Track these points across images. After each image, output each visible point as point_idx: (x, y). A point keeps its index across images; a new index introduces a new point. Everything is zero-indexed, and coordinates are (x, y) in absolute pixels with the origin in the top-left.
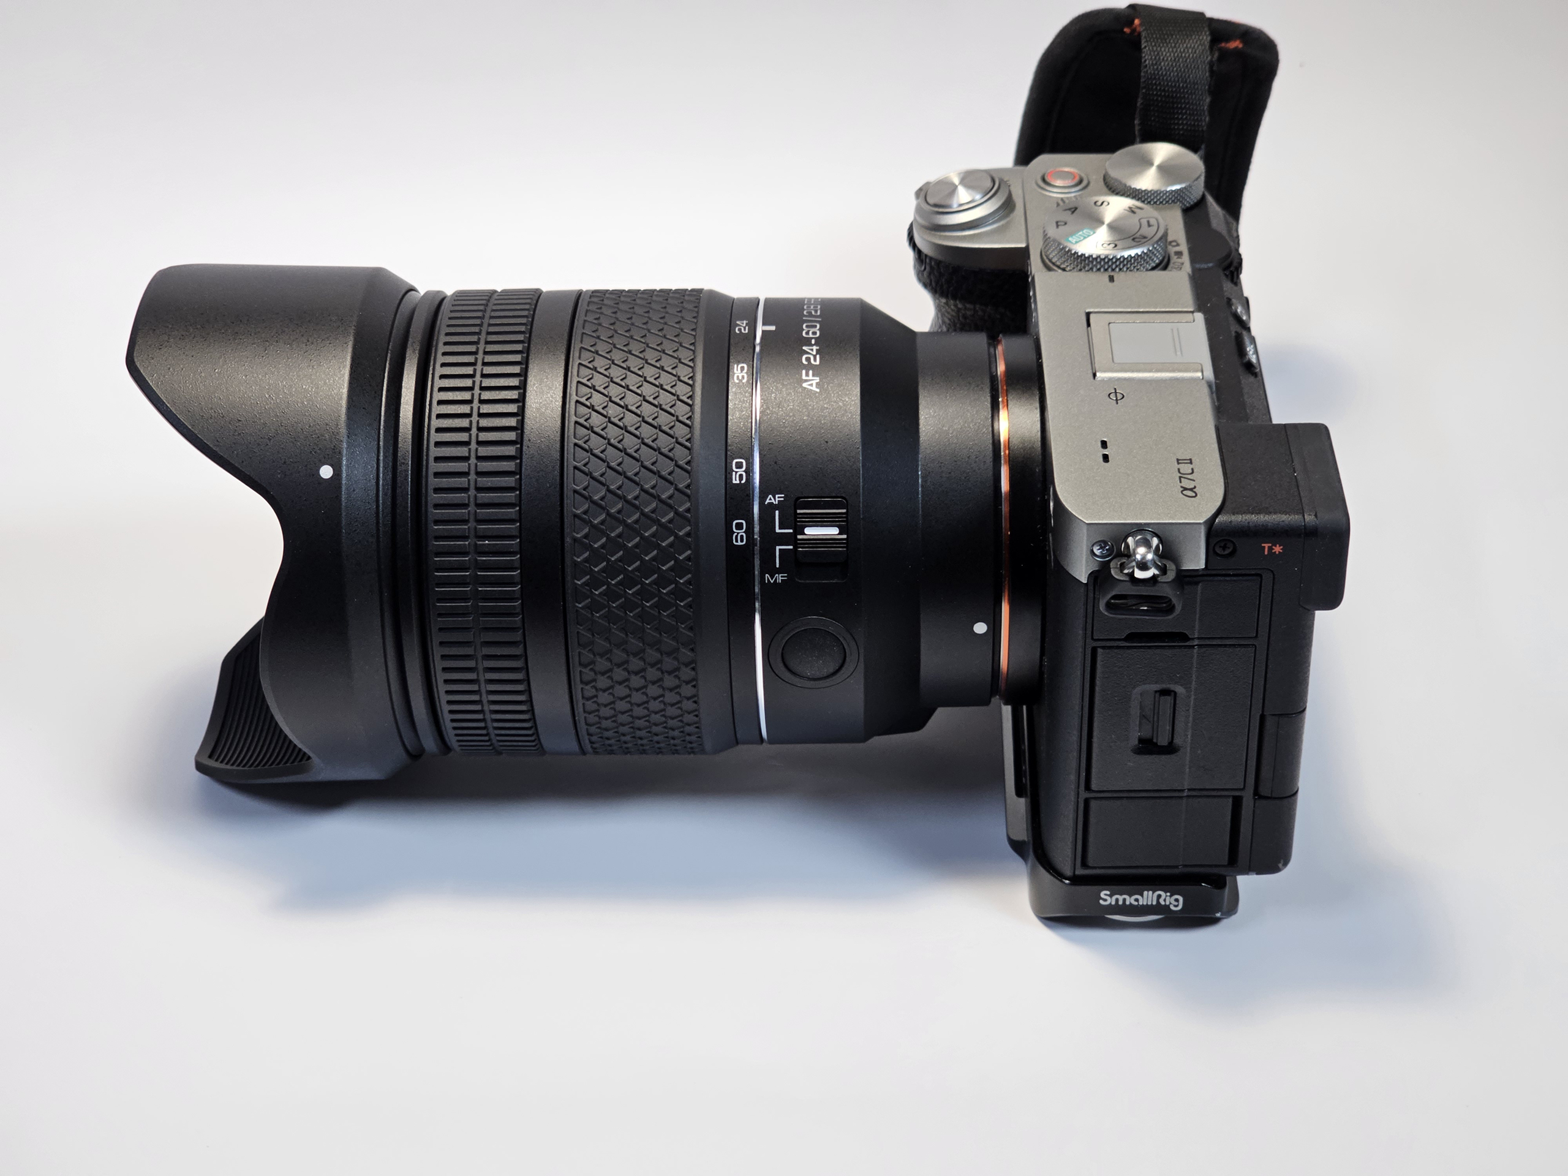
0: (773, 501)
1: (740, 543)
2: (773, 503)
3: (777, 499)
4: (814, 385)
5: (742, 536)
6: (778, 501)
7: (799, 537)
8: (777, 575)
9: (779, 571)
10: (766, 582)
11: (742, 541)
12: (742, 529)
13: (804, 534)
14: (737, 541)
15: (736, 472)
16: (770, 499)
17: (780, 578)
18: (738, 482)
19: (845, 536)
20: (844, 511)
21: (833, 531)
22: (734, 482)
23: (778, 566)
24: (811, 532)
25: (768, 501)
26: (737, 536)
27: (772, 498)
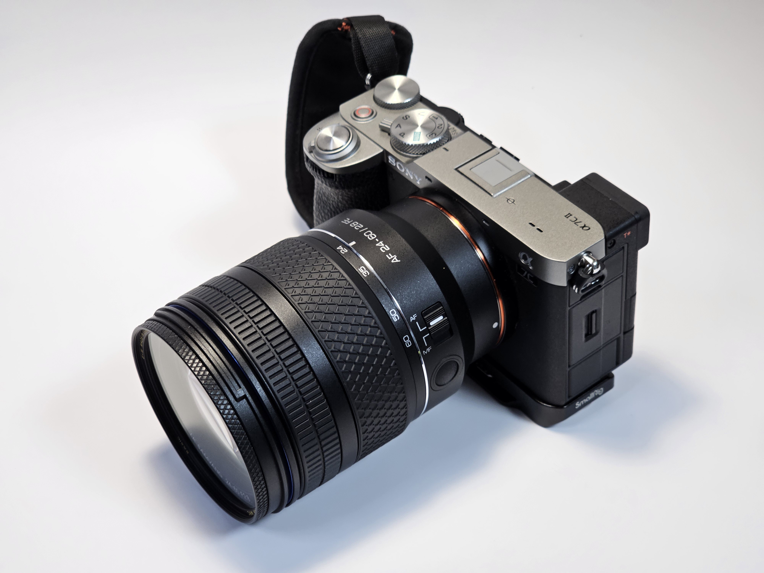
0: (413, 319)
1: (409, 346)
2: (413, 320)
3: (414, 317)
4: (396, 259)
5: (409, 342)
6: (415, 318)
7: (429, 328)
8: (427, 349)
9: (427, 347)
10: (424, 354)
11: (410, 344)
12: (408, 339)
13: (431, 326)
14: (408, 346)
15: (394, 316)
16: (412, 319)
17: (428, 350)
18: (396, 320)
19: (446, 318)
20: (441, 307)
21: (441, 318)
23: (426, 345)
24: (432, 323)
25: (411, 320)
26: (407, 344)
27: (412, 318)
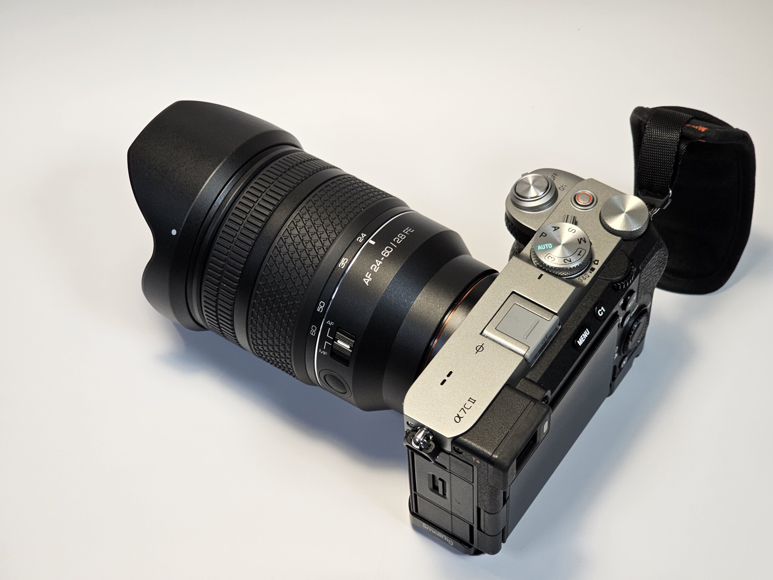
1: (312, 334)
4: (368, 282)
5: (314, 332)
6: (332, 324)
7: (335, 342)
8: (324, 351)
10: (319, 351)
11: (314, 334)
12: (315, 330)
13: (337, 342)
15: (320, 307)
17: (324, 353)
18: (319, 311)
19: (351, 351)
20: (354, 341)
21: (348, 347)
22: (318, 310)
23: (325, 348)
24: (340, 342)
25: (328, 323)
26: (312, 331)
27: (330, 322)
